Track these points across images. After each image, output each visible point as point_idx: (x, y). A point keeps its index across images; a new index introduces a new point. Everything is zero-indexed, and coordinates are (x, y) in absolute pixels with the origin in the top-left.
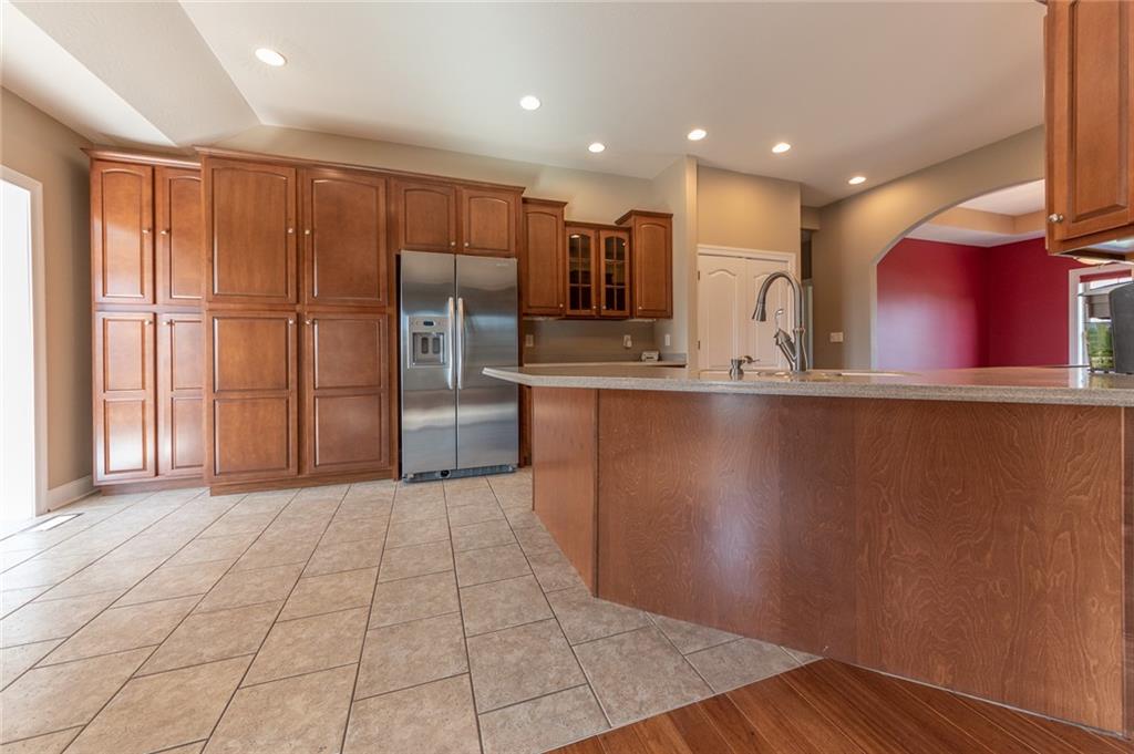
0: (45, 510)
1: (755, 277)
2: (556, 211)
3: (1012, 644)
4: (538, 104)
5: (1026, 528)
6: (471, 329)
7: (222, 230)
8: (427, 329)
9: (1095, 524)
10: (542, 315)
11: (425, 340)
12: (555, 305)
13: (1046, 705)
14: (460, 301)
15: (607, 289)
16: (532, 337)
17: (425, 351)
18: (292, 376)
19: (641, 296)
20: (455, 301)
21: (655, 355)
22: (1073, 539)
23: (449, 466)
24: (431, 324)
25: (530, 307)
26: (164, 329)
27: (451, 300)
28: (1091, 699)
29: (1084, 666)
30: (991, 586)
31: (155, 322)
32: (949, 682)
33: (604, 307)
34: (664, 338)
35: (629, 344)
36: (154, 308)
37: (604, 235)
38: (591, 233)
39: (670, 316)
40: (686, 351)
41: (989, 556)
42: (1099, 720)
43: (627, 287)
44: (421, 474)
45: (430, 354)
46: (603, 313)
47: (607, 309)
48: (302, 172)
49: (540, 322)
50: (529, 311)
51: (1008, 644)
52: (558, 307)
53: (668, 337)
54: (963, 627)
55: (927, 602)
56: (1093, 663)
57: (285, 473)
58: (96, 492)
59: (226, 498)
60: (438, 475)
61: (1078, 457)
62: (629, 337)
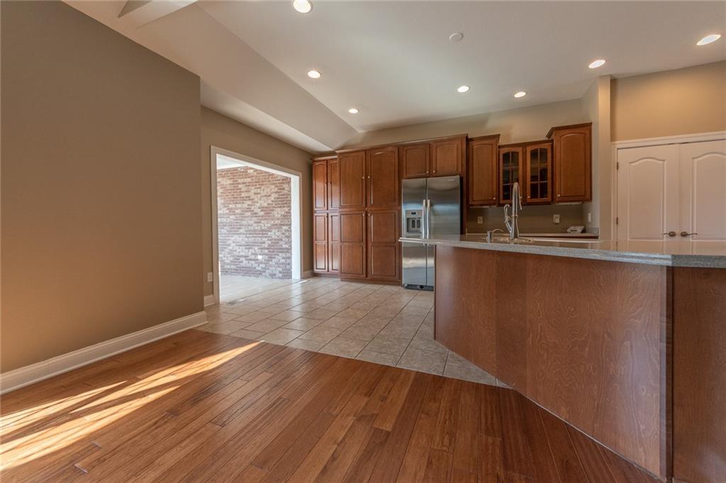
0: (303, 278)
1: (693, 158)
2: (493, 141)
3: (598, 404)
4: (468, 88)
5: (606, 336)
6: (433, 212)
7: (344, 182)
8: (413, 216)
9: (645, 339)
10: (486, 205)
11: (413, 221)
12: (490, 198)
13: (615, 446)
14: (429, 201)
15: (532, 185)
16: (481, 218)
17: (413, 226)
18: (364, 237)
19: (560, 186)
20: (426, 202)
21: (579, 229)
22: (631, 346)
23: (424, 284)
24: (415, 213)
25: (474, 201)
26: (330, 218)
27: (424, 201)
28: (641, 450)
29: (636, 428)
30: (588, 367)
31: (328, 217)
32: (567, 417)
33: (529, 197)
34: (587, 216)
35: (557, 221)
36: (327, 211)
37: (529, 149)
38: (519, 150)
39: (590, 199)
40: (599, 226)
41: (587, 349)
42: (645, 464)
43: (549, 182)
44: (411, 285)
45: (416, 228)
46: (528, 201)
47: (532, 197)
48: (368, 152)
49: (487, 208)
50: (474, 203)
51: (596, 403)
52: (492, 200)
53: (590, 214)
54: (574, 388)
55: (557, 370)
56: (642, 427)
57: (362, 276)
58: (315, 275)
59: (345, 283)
60: (419, 287)
61: (635, 295)
62: (558, 216)
